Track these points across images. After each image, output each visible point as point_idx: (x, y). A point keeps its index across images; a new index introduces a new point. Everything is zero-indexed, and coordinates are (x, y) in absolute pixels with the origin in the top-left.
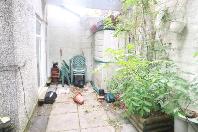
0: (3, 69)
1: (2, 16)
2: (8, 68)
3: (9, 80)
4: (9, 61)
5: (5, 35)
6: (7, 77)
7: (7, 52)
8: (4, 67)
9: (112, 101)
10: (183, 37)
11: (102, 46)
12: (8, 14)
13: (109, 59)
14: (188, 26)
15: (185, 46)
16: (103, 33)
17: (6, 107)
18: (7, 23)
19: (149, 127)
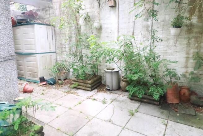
0: (6, 59)
1: (3, 13)
2: (10, 58)
3: (12, 67)
4: (11, 52)
5: (6, 29)
6: (10, 66)
7: (8, 43)
8: (6, 57)
9: (55, 83)
10: (100, 31)
11: (34, 39)
12: (8, 12)
13: (42, 50)
14: (102, 25)
15: (102, 36)
16: (33, 27)
17: (10, 92)
18: (7, 19)
19: (93, 85)
